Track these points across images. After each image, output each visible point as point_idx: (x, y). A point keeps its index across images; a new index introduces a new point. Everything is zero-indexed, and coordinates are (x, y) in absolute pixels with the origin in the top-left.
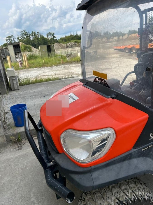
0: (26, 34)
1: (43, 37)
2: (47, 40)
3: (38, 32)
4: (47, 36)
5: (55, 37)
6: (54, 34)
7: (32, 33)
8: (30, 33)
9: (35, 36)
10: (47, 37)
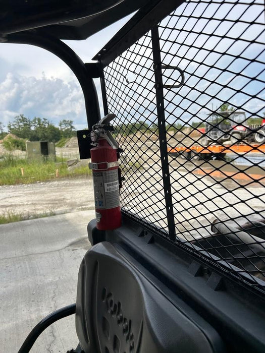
0: (24, 121)
1: (53, 127)
2: (59, 131)
3: (44, 119)
4: (60, 125)
5: (74, 128)
6: (71, 122)
7: (35, 120)
8: (31, 120)
9: (39, 124)
10: (60, 127)
